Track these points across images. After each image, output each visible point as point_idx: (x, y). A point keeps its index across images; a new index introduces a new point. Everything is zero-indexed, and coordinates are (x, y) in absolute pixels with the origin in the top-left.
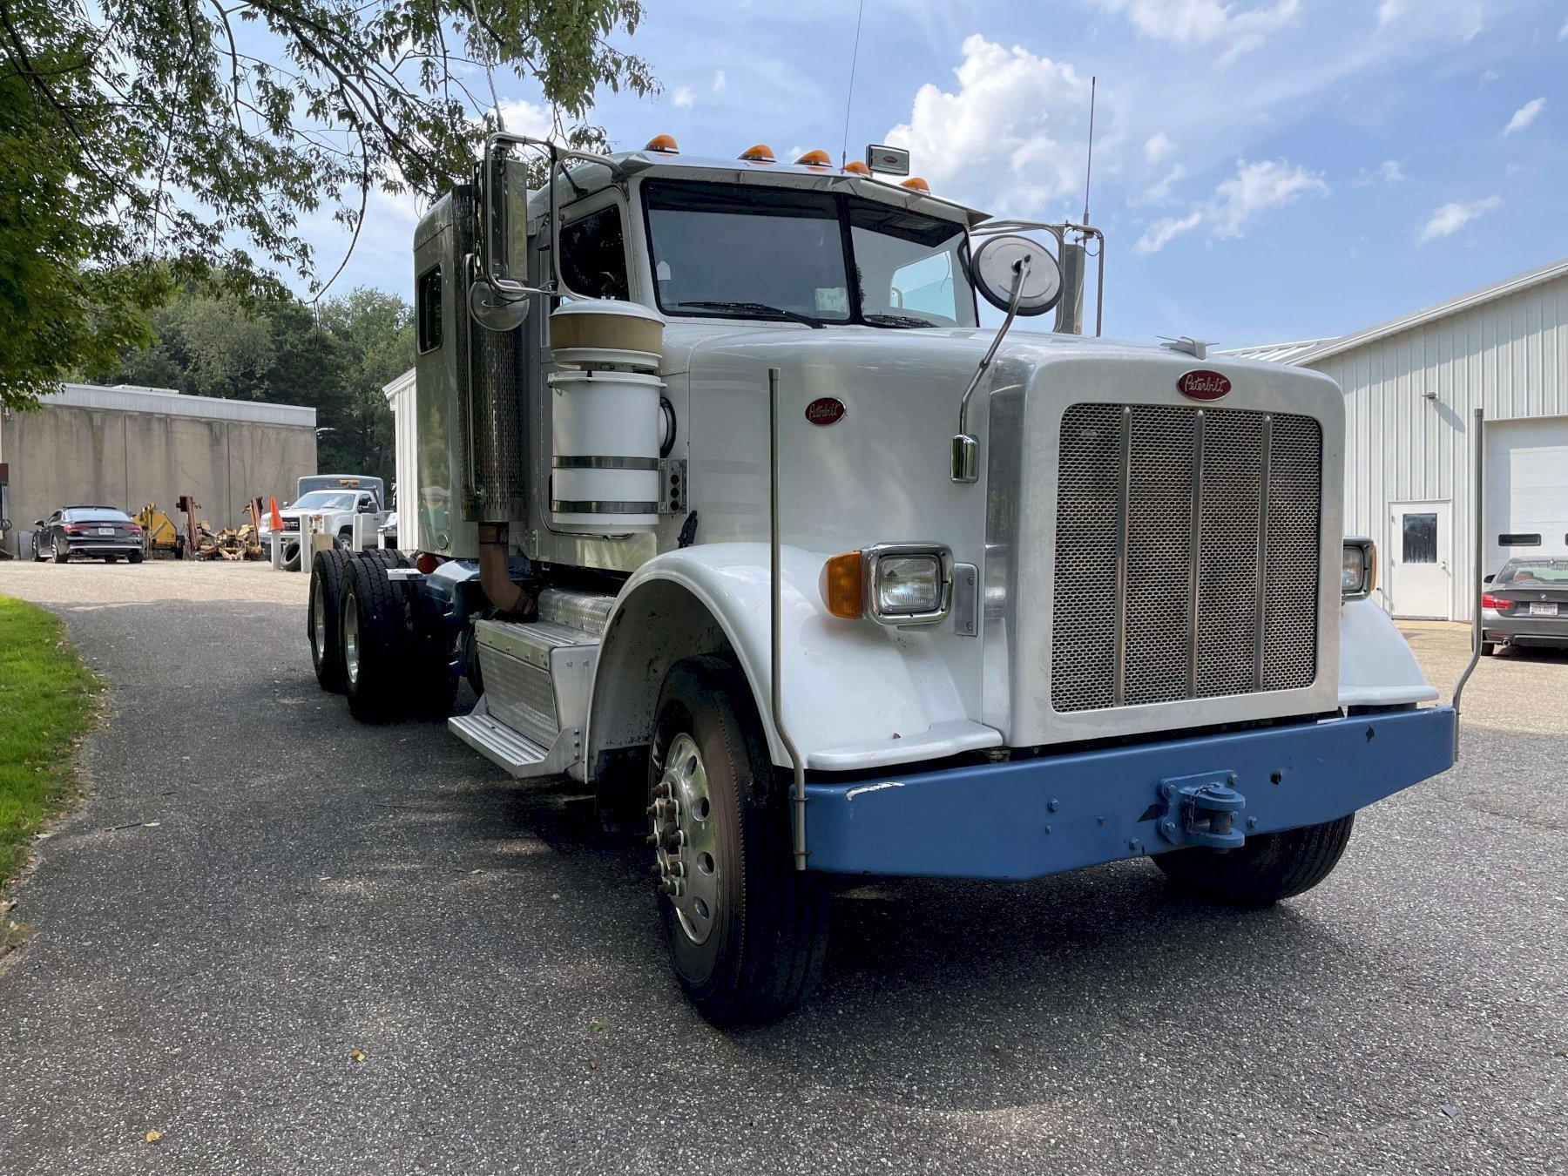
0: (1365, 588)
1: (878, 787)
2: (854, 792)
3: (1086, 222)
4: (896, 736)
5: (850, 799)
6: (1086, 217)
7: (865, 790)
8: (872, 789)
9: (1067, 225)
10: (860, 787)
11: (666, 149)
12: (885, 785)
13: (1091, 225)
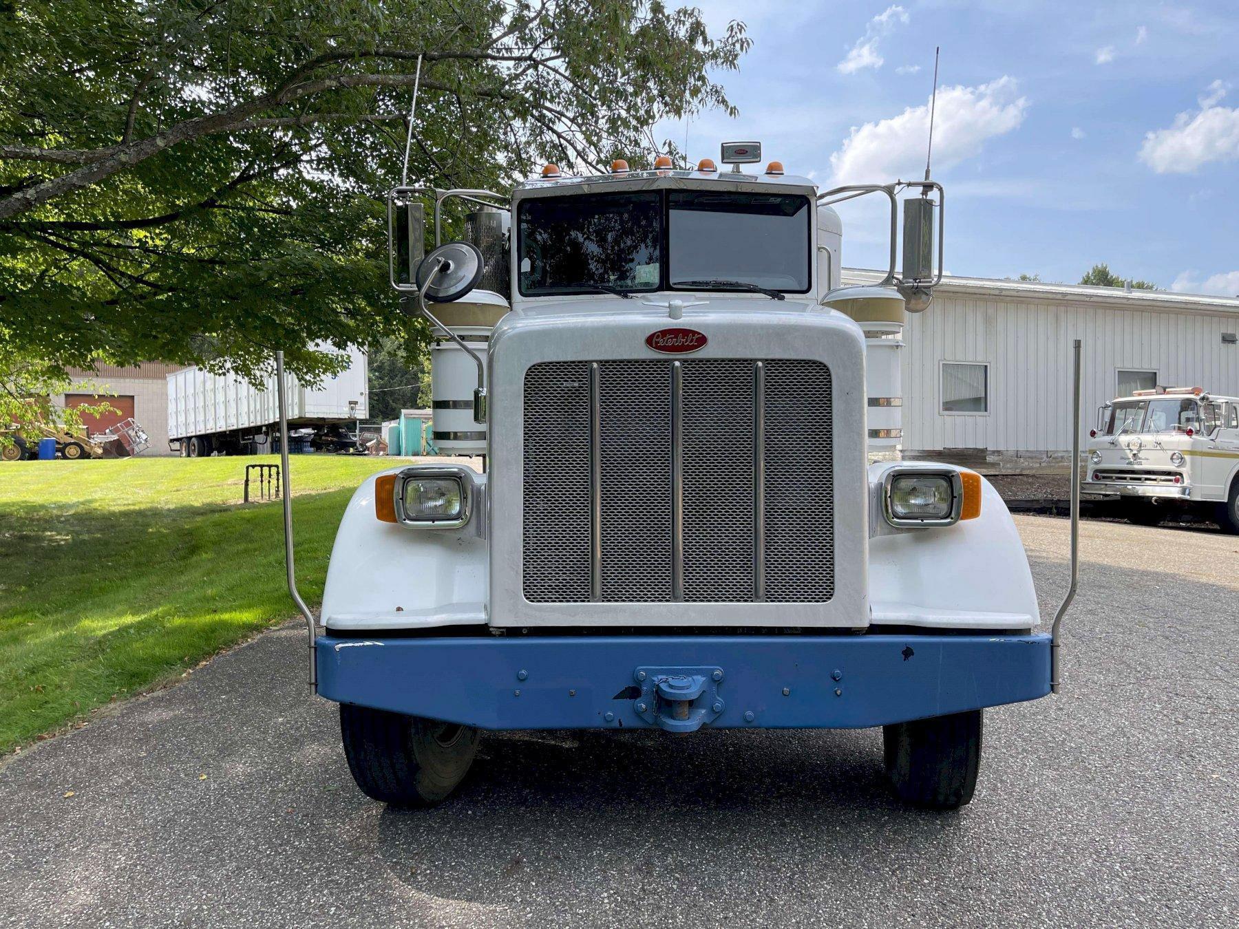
0: (953, 515)
1: (362, 644)
2: (341, 645)
3: (927, 177)
4: (399, 609)
5: (338, 650)
6: (927, 172)
7: (351, 645)
8: (356, 645)
9: (899, 183)
10: (346, 642)
11: (549, 175)
12: (367, 643)
13: (932, 179)
